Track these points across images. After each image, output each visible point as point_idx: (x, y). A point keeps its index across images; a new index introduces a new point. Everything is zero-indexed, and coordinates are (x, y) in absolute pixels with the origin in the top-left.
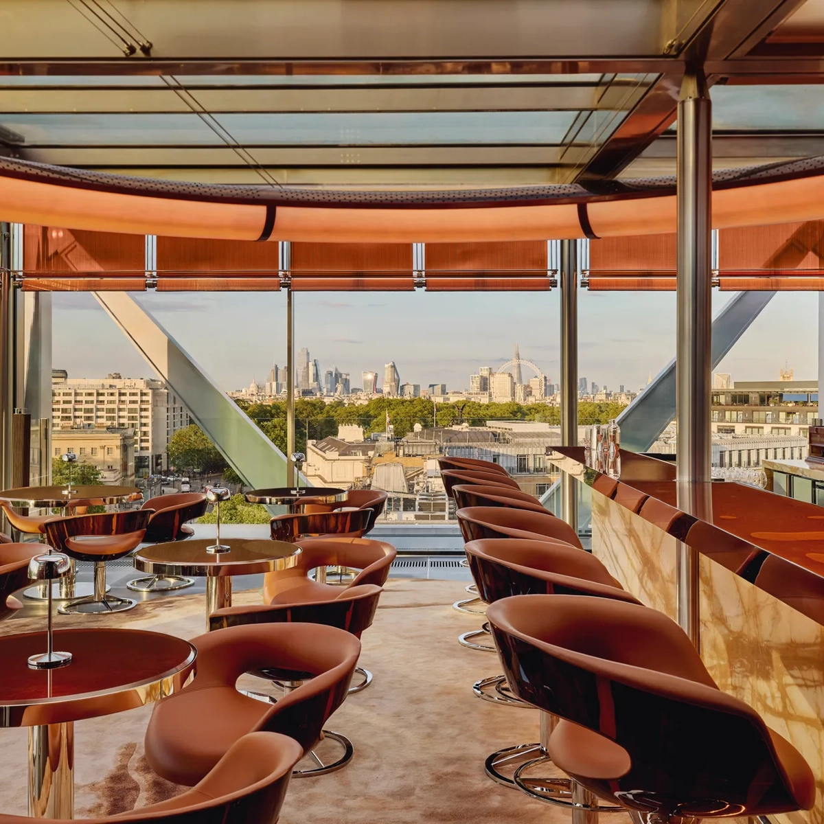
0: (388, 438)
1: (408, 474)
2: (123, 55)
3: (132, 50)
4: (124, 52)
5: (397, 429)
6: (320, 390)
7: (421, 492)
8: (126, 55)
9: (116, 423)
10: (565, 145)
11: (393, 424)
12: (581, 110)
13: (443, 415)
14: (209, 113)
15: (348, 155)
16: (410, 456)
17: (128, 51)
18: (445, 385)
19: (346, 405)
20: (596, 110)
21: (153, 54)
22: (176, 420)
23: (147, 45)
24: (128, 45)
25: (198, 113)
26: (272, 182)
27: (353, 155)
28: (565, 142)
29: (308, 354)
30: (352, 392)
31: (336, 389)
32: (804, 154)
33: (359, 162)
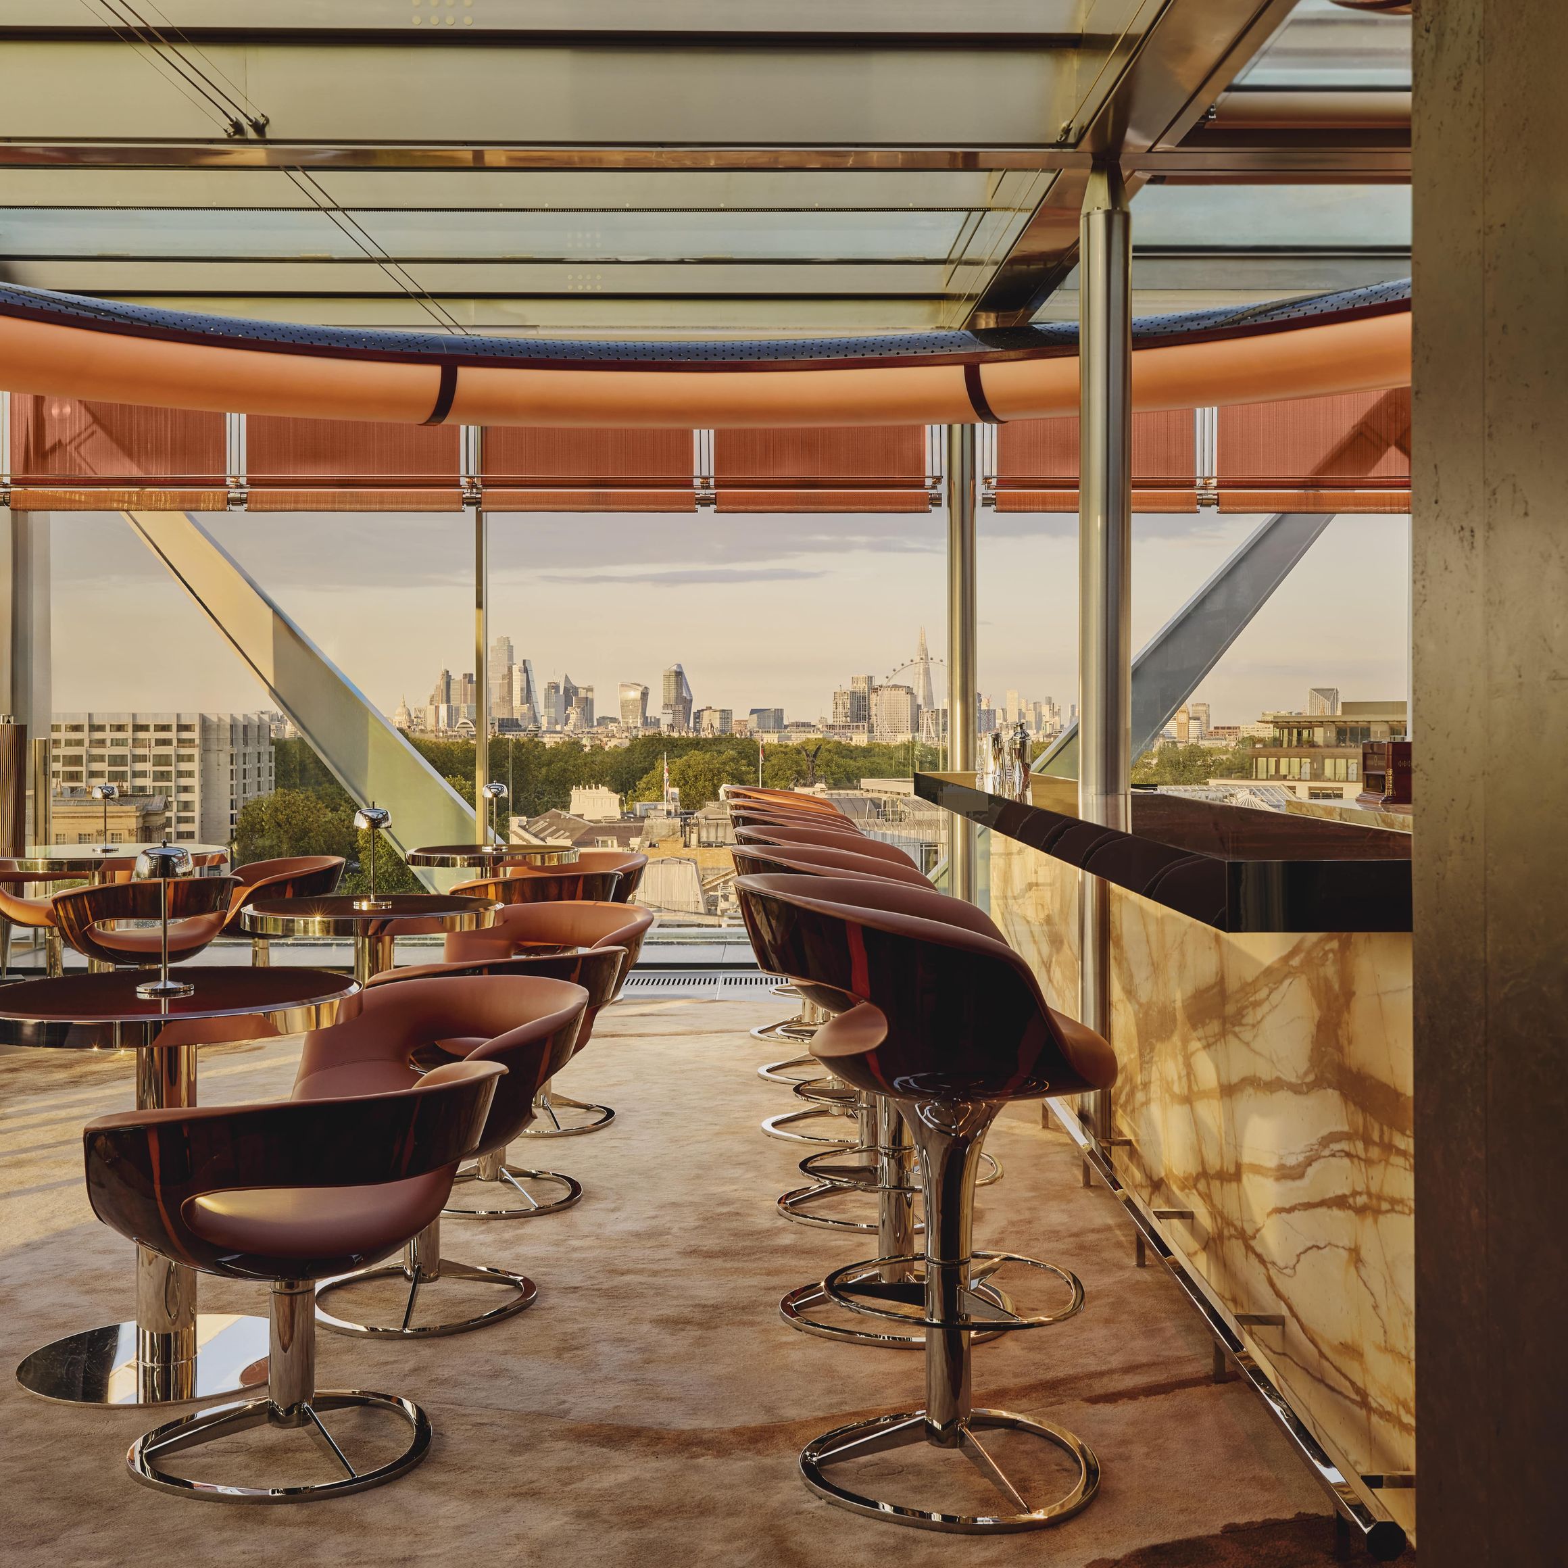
0: (669, 813)
1: (706, 881)
2: (225, 136)
3: (237, 127)
4: (226, 131)
5: (687, 795)
6: (535, 720)
7: (731, 912)
8: (229, 135)
9: (126, 786)
10: (952, 262)
11: (678, 786)
12: (971, 210)
13: (777, 767)
14: (344, 210)
15: (580, 277)
16: (709, 845)
17: (231, 130)
18: (782, 710)
19: (586, 750)
20: (989, 209)
21: (269, 135)
22: (248, 781)
23: (262, 120)
24: (232, 120)
25: (326, 210)
26: (448, 322)
27: (589, 277)
28: (951, 257)
29: (510, 649)
30: (599, 724)
31: (567, 718)
32: (1330, 285)
33: (599, 289)
